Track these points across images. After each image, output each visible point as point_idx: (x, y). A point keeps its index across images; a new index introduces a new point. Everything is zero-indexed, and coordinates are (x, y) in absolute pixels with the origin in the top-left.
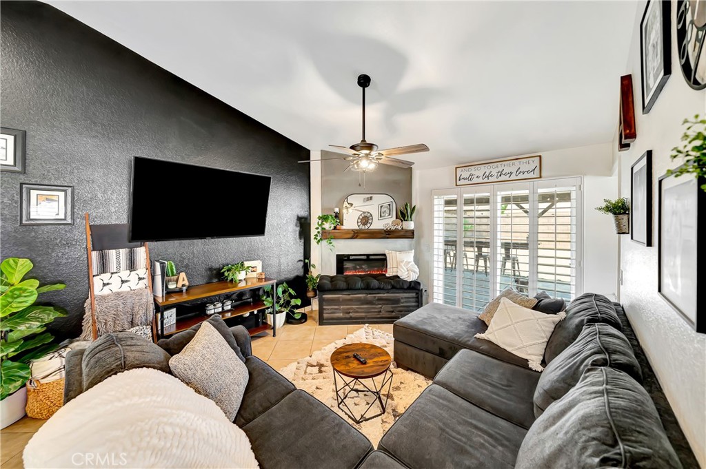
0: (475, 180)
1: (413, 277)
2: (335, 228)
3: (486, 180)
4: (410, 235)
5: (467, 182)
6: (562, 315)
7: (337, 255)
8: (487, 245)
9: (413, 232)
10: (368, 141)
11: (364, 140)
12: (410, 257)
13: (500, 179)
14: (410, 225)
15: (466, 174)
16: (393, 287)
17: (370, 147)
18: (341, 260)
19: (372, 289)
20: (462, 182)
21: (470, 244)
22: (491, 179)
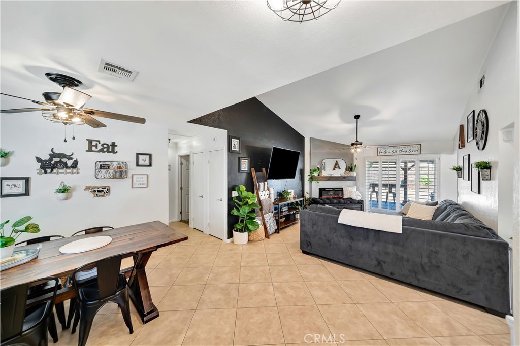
0: (388, 154)
1: (359, 198)
2: (319, 175)
3: (394, 154)
4: (354, 179)
5: (383, 154)
6: (438, 206)
7: (319, 189)
8: (394, 186)
9: (356, 177)
10: (360, 141)
11: (357, 141)
12: (355, 189)
13: (401, 153)
14: (354, 174)
15: (383, 151)
16: (351, 203)
17: (361, 144)
18: (322, 191)
19: (342, 203)
20: (381, 154)
21: (385, 185)
22: (396, 153)
